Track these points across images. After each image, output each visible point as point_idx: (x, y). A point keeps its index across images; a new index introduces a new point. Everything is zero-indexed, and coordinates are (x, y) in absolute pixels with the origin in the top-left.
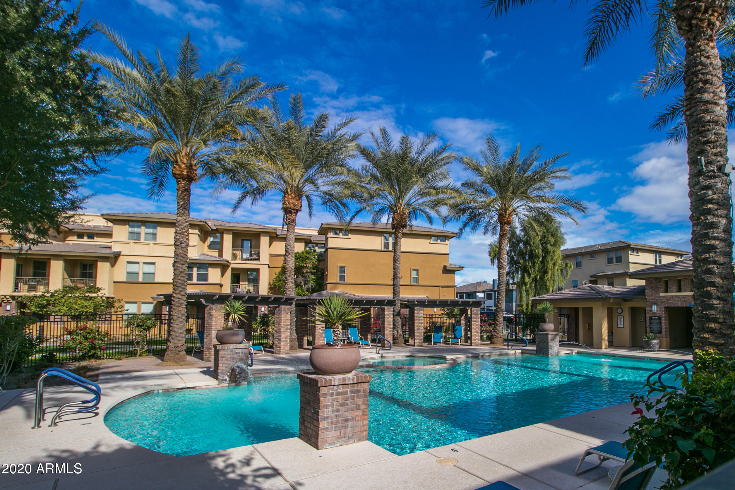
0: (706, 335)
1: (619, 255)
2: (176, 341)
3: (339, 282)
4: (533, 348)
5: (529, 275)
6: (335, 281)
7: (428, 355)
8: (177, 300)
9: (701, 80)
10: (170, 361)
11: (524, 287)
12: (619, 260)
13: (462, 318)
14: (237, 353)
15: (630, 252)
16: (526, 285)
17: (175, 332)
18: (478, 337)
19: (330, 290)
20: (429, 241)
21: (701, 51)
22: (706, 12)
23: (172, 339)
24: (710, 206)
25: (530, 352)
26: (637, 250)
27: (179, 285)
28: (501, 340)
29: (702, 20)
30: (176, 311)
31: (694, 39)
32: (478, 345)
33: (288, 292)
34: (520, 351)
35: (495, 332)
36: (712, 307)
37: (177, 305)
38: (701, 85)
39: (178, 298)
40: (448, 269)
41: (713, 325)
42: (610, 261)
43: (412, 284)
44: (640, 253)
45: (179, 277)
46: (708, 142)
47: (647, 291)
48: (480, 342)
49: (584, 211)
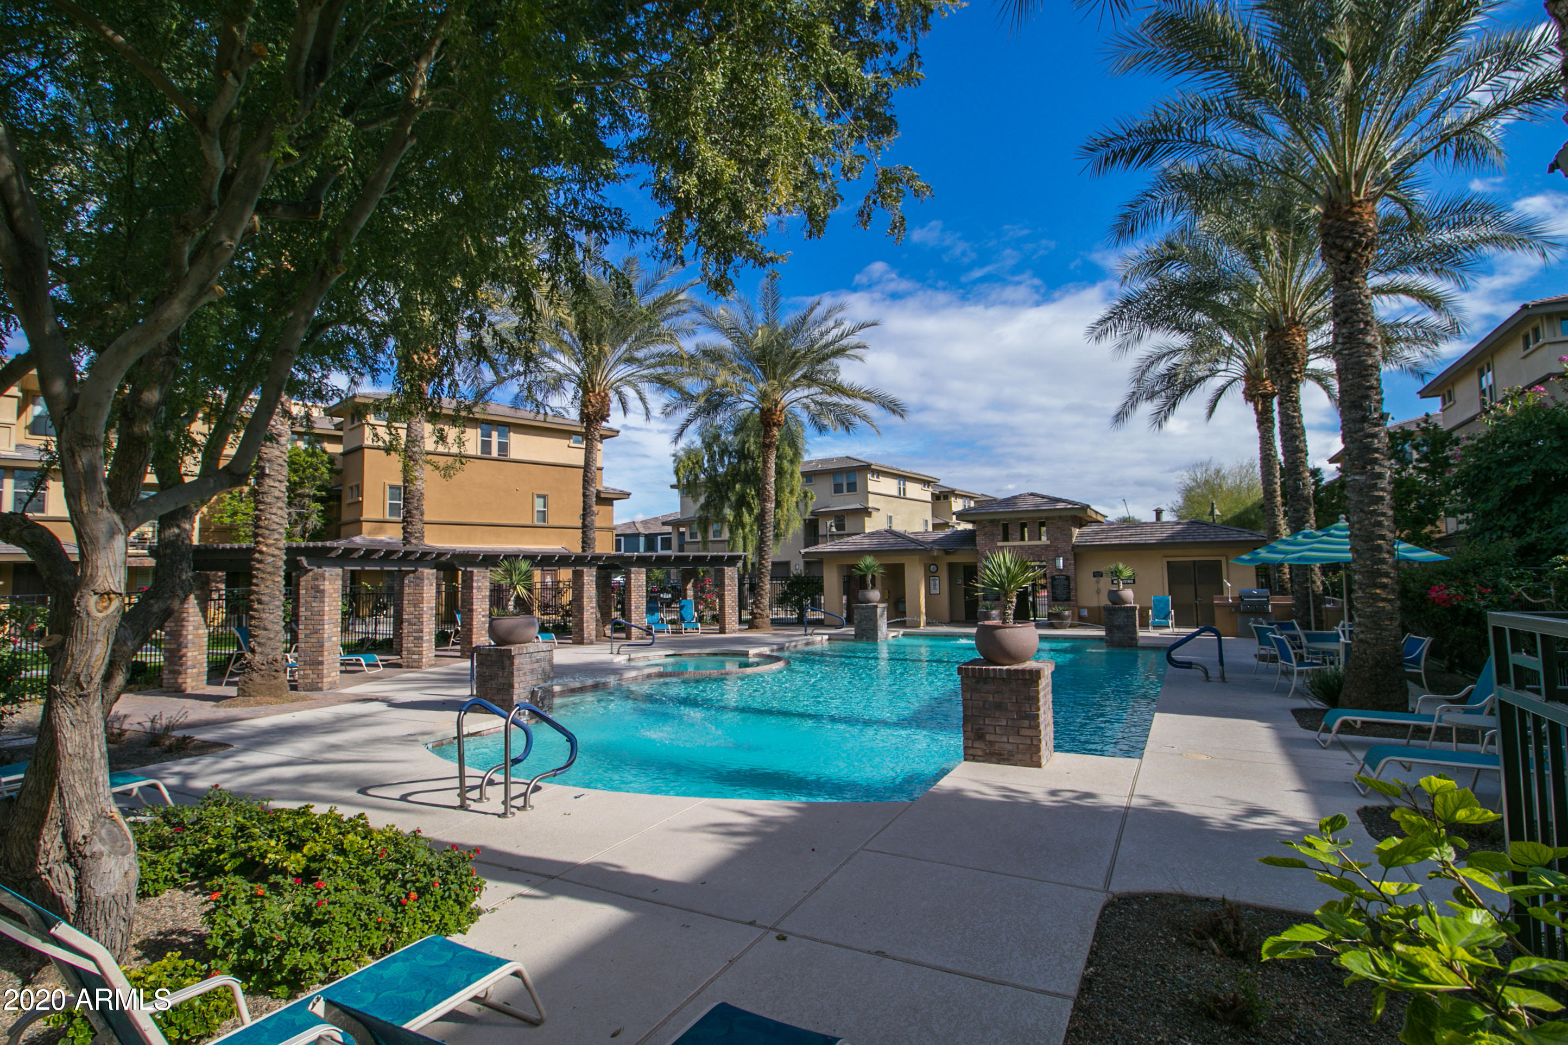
0: (1378, 591)
1: (852, 480)
2: (268, 650)
3: (387, 517)
4: (851, 631)
5: (750, 510)
6: (380, 517)
7: (708, 651)
8: (270, 559)
9: (1362, 321)
10: (261, 693)
11: (740, 531)
12: (852, 487)
13: (690, 586)
14: (538, 661)
15: (869, 476)
16: (743, 527)
17: (265, 629)
18: (735, 618)
19: (369, 534)
20: (567, 442)
21: (1359, 288)
22: (1365, 248)
23: (259, 644)
24: (1376, 455)
25: (844, 638)
26: (879, 473)
27: (275, 527)
28: (768, 621)
29: (1361, 256)
30: (268, 583)
31: (1351, 273)
32: (734, 631)
33: (414, 541)
34: (826, 637)
35: (757, 607)
36: (1383, 561)
37: (270, 569)
38: (1362, 326)
39: (273, 556)
40: (603, 495)
41: (1385, 580)
42: (838, 489)
43: (536, 523)
44: (881, 478)
45: (274, 510)
46: (1371, 387)
47: (980, 539)
48: (737, 626)
49: (902, 416)
